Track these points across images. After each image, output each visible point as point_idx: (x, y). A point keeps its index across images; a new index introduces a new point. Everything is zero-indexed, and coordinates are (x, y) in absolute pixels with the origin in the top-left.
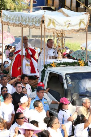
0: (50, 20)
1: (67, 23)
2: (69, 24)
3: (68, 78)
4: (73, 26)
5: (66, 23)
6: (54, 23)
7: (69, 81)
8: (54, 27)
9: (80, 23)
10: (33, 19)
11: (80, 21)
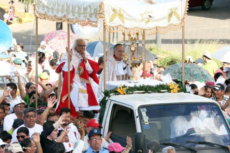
0: (114, 10)
1: (146, 16)
2: (150, 17)
3: (144, 114)
4: (157, 20)
5: (144, 16)
6: (121, 16)
7: (146, 119)
8: (121, 23)
9: (170, 15)
10: (85, 9)
11: (170, 12)
